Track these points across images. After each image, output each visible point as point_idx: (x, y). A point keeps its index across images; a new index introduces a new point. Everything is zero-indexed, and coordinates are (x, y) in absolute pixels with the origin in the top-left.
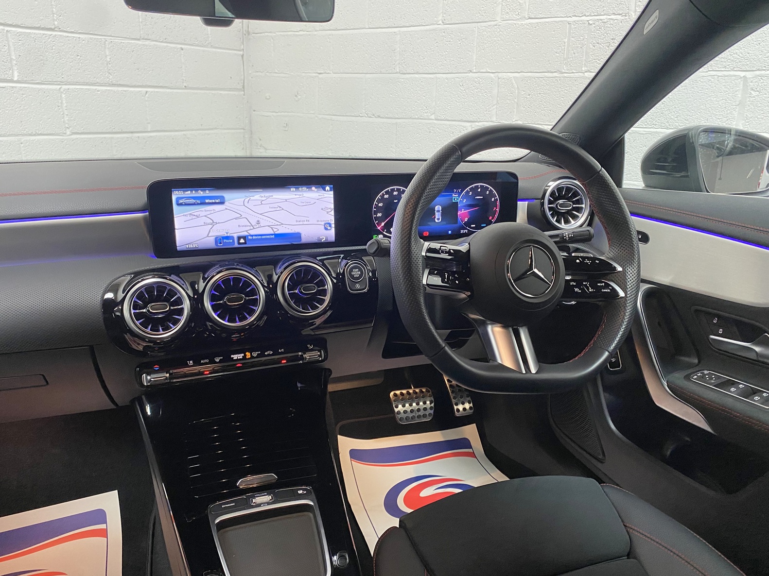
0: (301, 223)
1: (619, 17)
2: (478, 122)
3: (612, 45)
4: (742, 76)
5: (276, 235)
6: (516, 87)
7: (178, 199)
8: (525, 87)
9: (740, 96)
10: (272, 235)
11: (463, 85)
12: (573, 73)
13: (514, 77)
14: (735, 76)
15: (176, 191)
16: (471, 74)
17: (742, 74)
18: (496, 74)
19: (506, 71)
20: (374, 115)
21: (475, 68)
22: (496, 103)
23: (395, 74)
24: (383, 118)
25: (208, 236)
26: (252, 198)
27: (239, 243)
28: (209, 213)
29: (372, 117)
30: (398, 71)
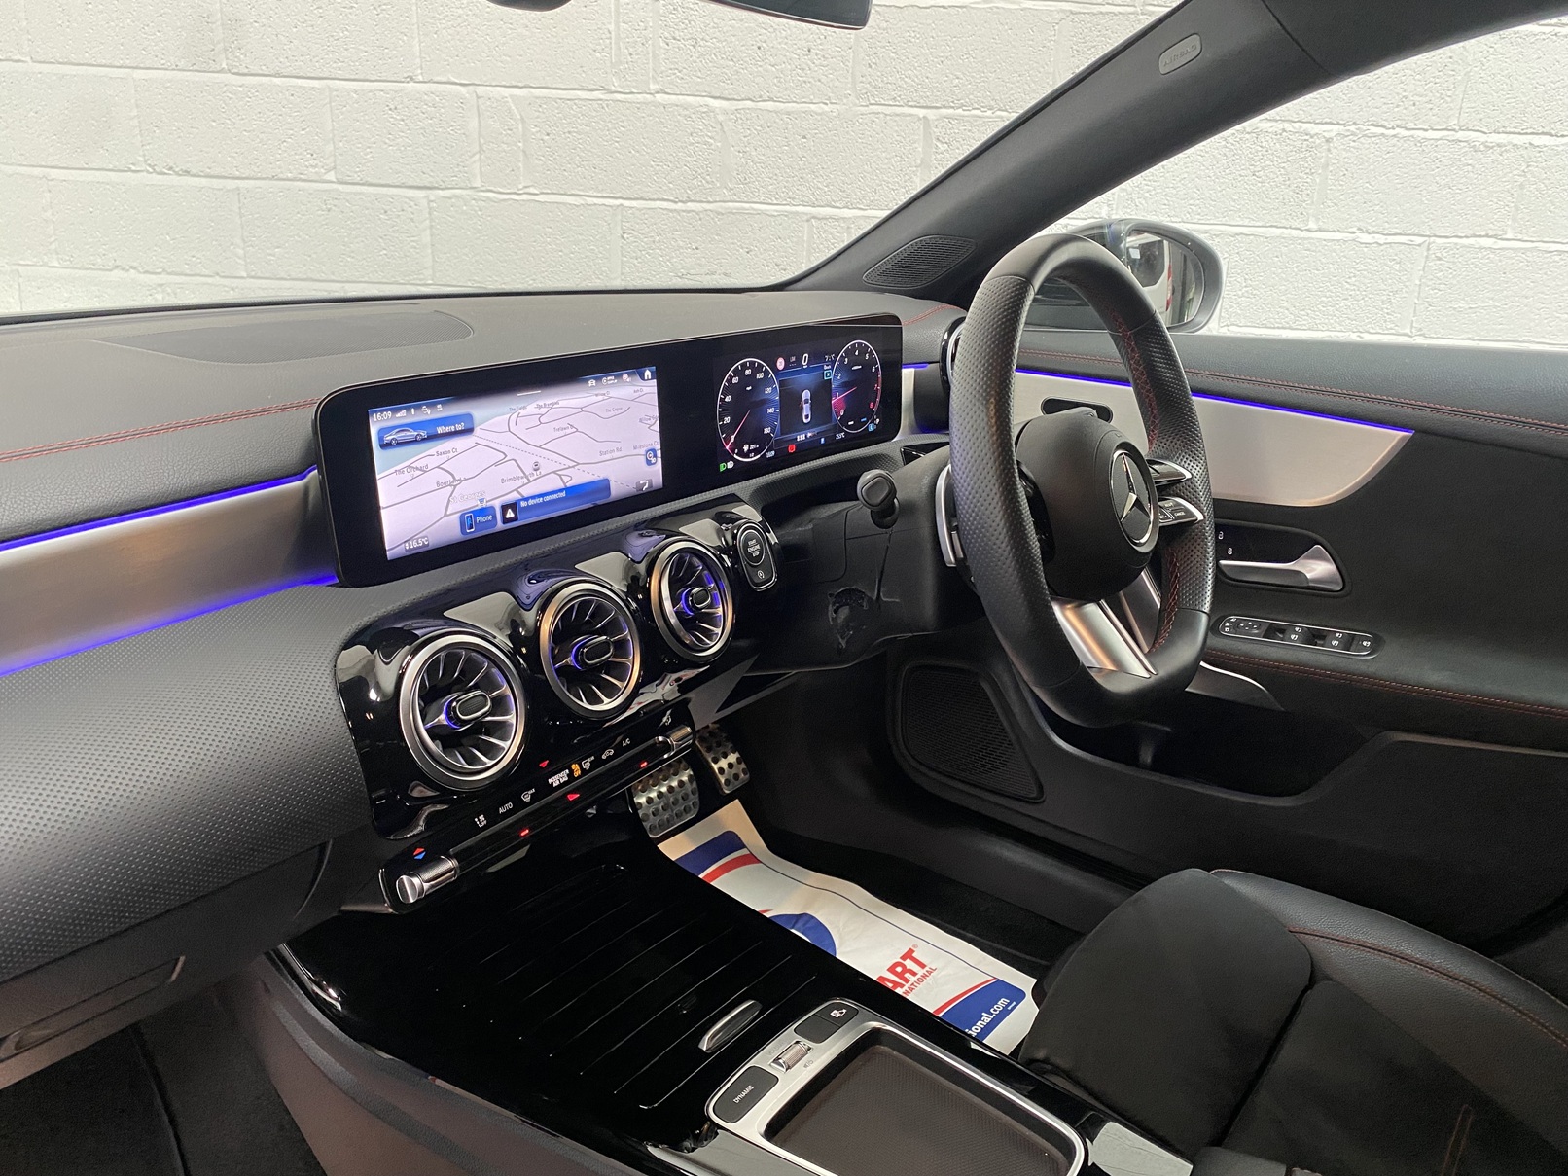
0: (608, 457)
2: (442, 189)
3: (702, 43)
4: (921, 116)
5: (567, 490)
6: (519, 117)
7: (382, 432)
8: (538, 117)
9: (920, 149)
10: (561, 491)
11: (396, 108)
12: (632, 93)
13: (511, 96)
14: (910, 115)
15: (376, 412)
16: (412, 84)
17: (921, 112)
18: (471, 87)
19: (494, 84)
20: (171, 169)
21: (420, 71)
22: (477, 149)
23: (216, 75)
24: (200, 176)
25: (446, 515)
26: (523, 412)
27: (505, 521)
28: (445, 457)
29: (166, 174)
30: (224, 66)
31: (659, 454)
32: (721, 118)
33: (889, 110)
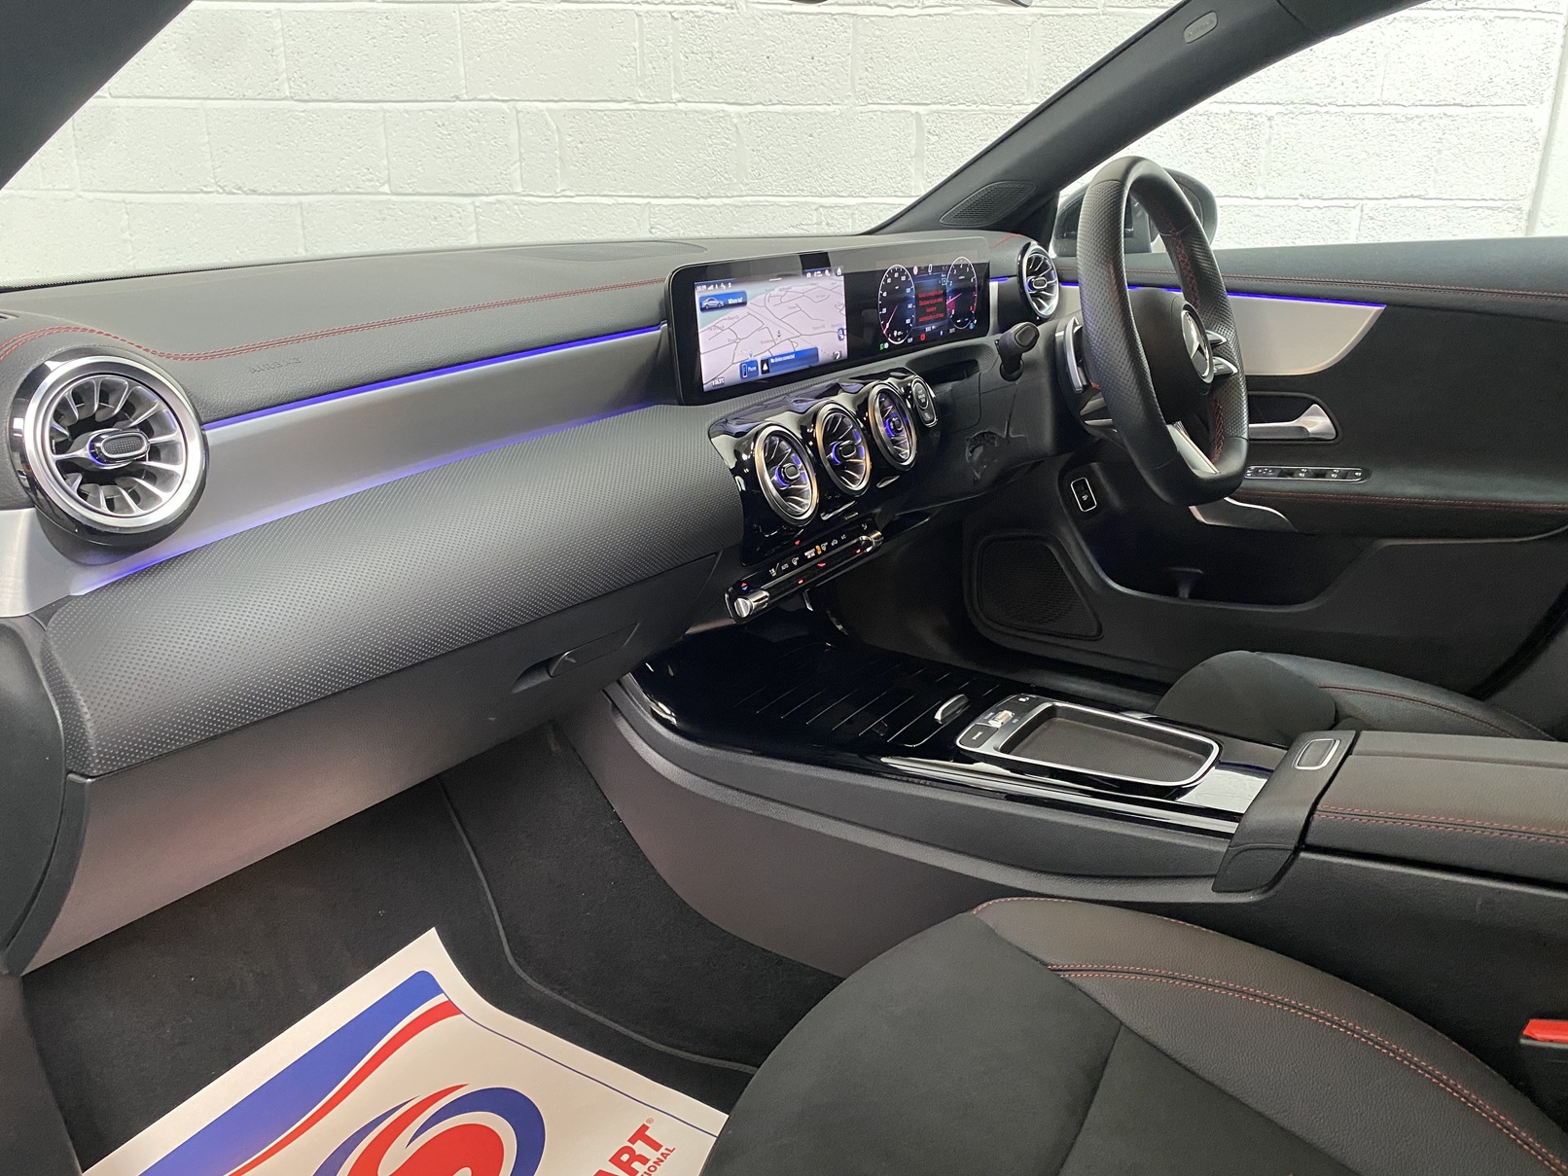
0: (817, 331)
1: (721, 9)
2: (487, 195)
3: (717, 55)
5: (796, 353)
6: (555, 127)
7: (702, 299)
8: (571, 128)
10: (792, 354)
11: (444, 125)
12: (657, 103)
13: (548, 110)
15: (701, 285)
16: (458, 103)
18: (511, 103)
19: (532, 99)
20: (240, 188)
21: (464, 91)
22: (518, 157)
23: (278, 102)
24: (266, 194)
25: (733, 364)
26: (773, 293)
27: (763, 372)
28: (732, 321)
30: (287, 94)
31: (845, 333)
32: (735, 121)
33: (884, 108)
